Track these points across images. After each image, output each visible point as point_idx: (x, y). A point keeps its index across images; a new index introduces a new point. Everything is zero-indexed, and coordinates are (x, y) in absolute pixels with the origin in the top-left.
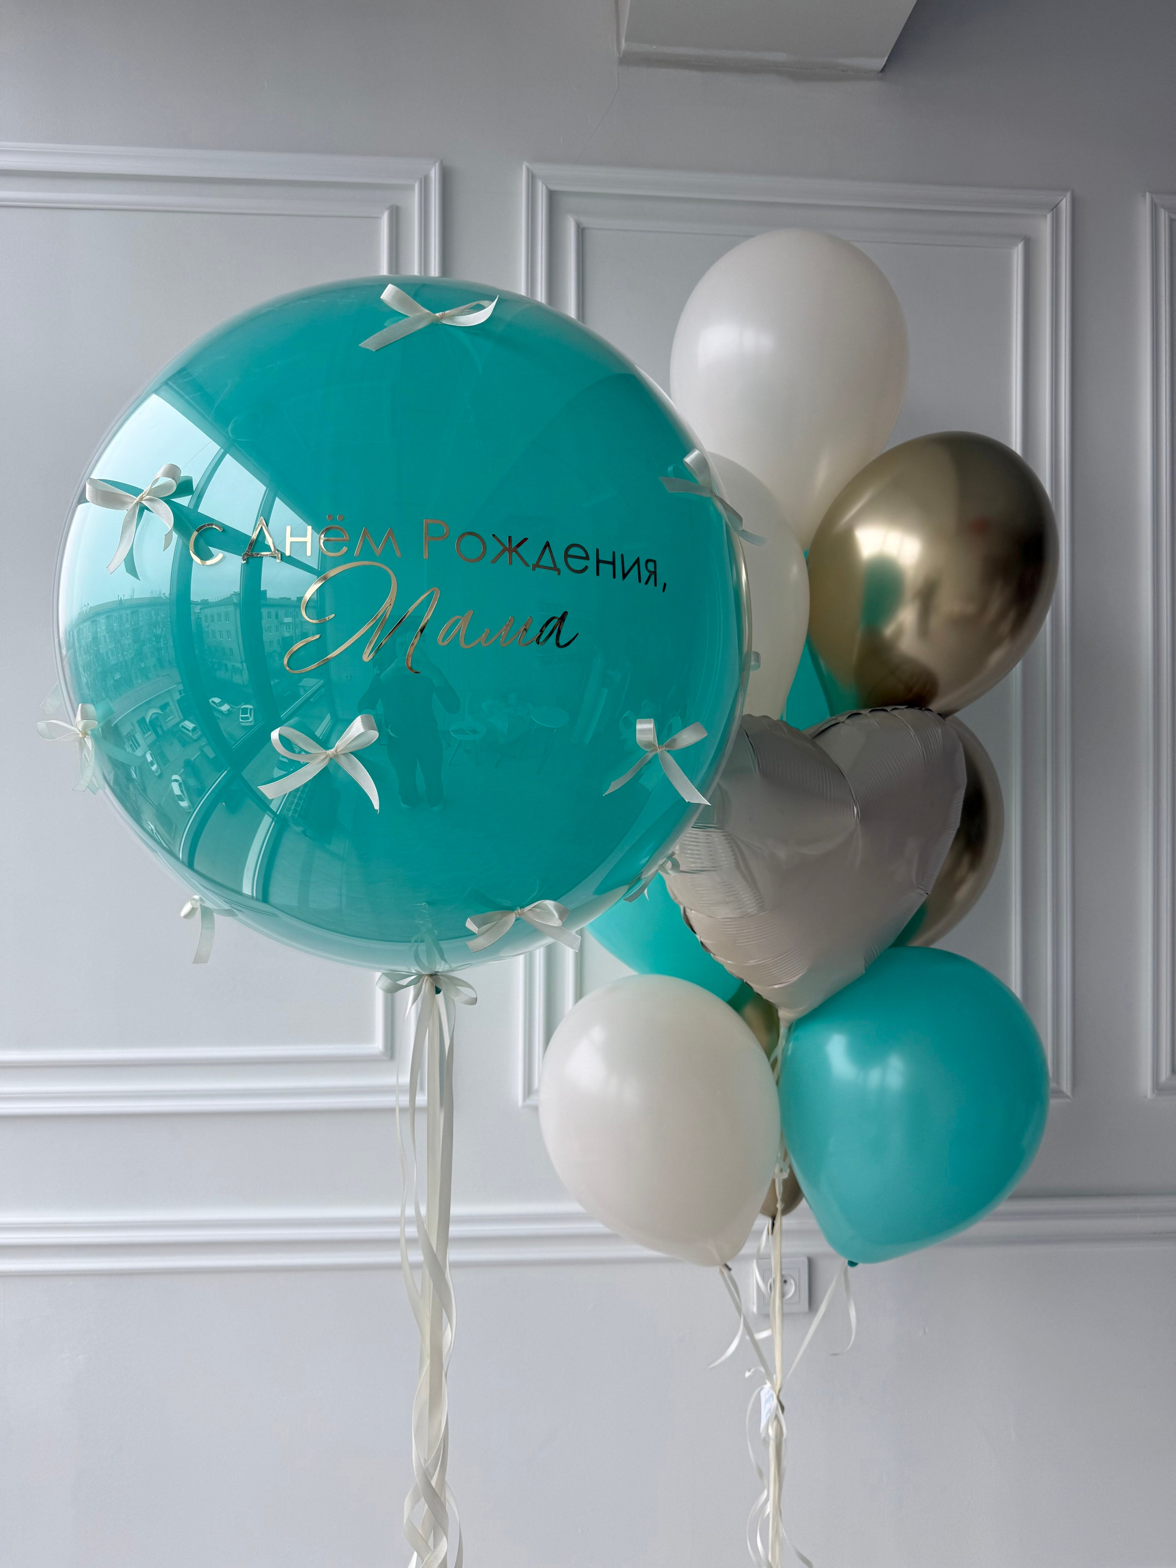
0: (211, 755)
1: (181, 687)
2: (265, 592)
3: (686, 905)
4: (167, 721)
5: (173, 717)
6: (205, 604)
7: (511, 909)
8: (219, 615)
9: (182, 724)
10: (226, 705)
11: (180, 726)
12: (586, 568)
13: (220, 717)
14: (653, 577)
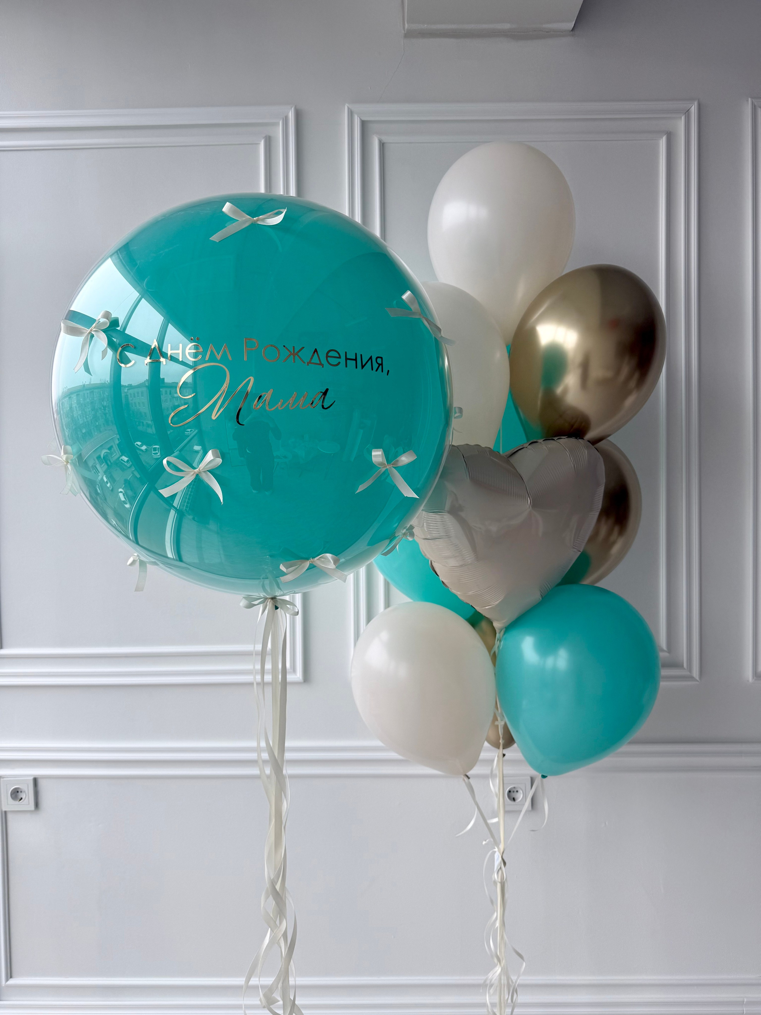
0: (138, 476)
1: (118, 437)
2: (164, 379)
3: (431, 558)
4: (112, 456)
5: (115, 454)
6: (130, 387)
7: (307, 559)
8: (138, 393)
9: (121, 458)
10: (144, 446)
11: (120, 459)
12: (339, 363)
13: (141, 453)
14: (381, 366)
